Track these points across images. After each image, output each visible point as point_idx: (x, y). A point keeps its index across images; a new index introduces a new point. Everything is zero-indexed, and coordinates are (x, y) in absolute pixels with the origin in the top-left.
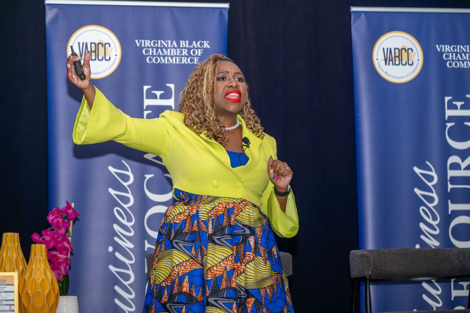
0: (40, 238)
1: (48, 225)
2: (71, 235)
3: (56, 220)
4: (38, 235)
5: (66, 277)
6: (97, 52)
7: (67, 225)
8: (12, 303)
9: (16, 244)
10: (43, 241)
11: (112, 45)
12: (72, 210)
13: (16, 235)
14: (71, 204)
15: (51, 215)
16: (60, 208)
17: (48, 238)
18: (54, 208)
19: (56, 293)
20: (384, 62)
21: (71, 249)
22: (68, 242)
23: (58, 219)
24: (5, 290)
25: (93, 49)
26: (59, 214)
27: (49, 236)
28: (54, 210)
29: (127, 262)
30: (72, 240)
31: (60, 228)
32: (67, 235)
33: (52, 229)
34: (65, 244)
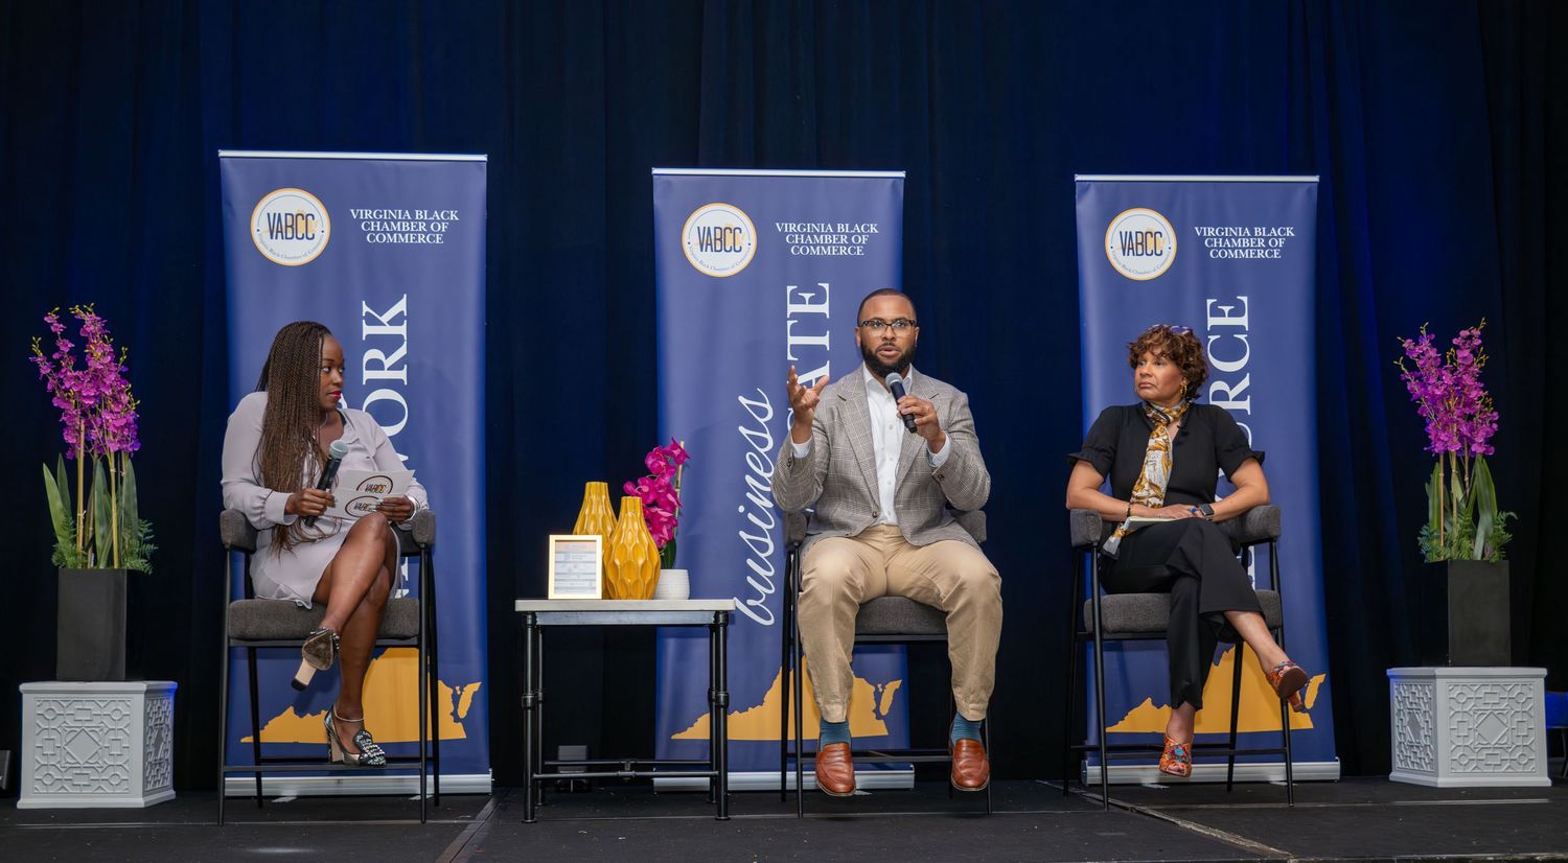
0: (635, 489)
1: (646, 471)
2: (679, 486)
3: (657, 465)
4: (632, 484)
5: (671, 542)
6: (723, 239)
7: (674, 470)
8: (592, 577)
9: (604, 497)
10: (640, 493)
11: (744, 230)
12: (679, 450)
13: (604, 485)
14: (679, 443)
15: (651, 458)
16: (665, 448)
17: (646, 489)
19: (655, 564)
20: (1121, 251)
21: (679, 504)
22: (675, 495)
23: (660, 462)
24: (584, 559)
25: (718, 236)
26: (662, 456)
27: (647, 487)
28: (655, 450)
29: (764, 526)
30: (680, 492)
31: (663, 476)
32: (674, 486)
33: (652, 478)
34: (670, 497)
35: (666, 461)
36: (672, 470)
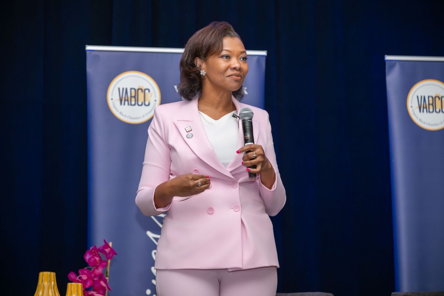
0: (76, 277)
1: (85, 264)
2: (108, 275)
3: (93, 259)
4: (75, 273)
6: (136, 97)
7: (105, 264)
9: (53, 283)
10: (80, 280)
11: (151, 91)
12: (109, 249)
13: (53, 274)
14: (109, 243)
15: (88, 255)
16: (98, 247)
17: (85, 277)
18: (91, 247)
20: (418, 110)
21: (109, 289)
22: (105, 282)
23: (95, 257)
25: (133, 95)
26: (96, 253)
27: (85, 276)
28: (91, 248)
30: (109, 280)
31: (97, 268)
32: (105, 275)
33: (89, 269)
34: (102, 283)
35: (99, 257)
36: (103, 264)
